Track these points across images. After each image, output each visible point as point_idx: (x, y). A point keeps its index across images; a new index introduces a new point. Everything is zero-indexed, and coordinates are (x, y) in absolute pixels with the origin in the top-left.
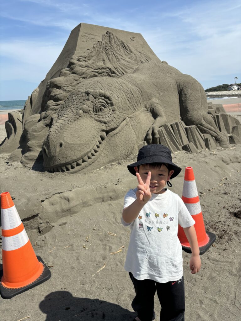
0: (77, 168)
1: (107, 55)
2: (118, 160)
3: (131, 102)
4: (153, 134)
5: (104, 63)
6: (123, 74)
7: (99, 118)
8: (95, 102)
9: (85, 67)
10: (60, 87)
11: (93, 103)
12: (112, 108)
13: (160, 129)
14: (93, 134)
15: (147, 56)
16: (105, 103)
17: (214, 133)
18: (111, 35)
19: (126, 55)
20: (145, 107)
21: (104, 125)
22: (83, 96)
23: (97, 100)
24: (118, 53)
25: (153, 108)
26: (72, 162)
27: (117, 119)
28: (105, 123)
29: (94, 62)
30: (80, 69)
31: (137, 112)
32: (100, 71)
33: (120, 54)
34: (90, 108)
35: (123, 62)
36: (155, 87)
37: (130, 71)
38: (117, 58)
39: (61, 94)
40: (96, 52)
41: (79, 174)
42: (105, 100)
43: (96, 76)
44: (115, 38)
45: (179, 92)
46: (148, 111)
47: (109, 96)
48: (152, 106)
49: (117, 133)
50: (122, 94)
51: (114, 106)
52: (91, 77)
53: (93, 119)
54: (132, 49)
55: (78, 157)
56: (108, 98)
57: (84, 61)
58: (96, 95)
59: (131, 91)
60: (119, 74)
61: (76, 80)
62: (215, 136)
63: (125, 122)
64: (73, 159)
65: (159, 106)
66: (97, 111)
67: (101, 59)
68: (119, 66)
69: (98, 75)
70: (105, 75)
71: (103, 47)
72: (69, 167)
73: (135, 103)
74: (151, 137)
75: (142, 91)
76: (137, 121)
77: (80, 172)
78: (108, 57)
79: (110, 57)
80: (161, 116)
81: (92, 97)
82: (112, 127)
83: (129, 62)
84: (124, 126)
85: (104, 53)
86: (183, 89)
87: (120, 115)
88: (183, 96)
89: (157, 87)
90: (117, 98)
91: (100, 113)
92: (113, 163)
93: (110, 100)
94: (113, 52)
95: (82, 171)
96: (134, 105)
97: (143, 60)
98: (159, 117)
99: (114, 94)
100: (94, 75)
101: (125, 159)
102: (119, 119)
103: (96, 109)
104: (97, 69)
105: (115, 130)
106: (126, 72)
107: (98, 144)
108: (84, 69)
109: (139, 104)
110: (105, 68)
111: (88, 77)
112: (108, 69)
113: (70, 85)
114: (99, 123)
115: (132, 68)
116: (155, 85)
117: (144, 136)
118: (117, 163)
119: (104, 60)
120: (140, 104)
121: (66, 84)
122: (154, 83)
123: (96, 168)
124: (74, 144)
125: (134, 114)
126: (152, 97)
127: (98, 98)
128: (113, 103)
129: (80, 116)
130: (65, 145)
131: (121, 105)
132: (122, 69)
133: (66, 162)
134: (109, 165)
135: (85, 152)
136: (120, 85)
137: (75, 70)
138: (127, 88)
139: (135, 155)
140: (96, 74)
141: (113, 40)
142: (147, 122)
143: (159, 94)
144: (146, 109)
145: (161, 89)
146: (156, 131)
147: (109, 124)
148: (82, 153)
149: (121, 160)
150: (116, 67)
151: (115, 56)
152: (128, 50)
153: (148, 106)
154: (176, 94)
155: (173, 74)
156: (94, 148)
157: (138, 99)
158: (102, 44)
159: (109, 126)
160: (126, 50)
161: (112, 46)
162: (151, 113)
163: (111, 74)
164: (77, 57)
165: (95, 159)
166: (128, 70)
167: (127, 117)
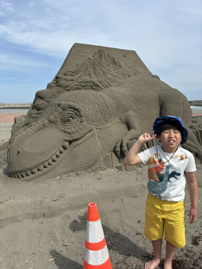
0: (31, 176)
1: (94, 70)
2: (77, 171)
3: (103, 114)
4: (121, 146)
5: (90, 77)
6: (107, 87)
7: (65, 128)
8: (64, 113)
9: (71, 80)
10: (43, 98)
11: (61, 114)
12: (80, 120)
13: (130, 141)
14: (53, 144)
15: (136, 70)
16: (74, 114)
17: (193, 148)
18: (102, 52)
19: (114, 70)
20: (120, 119)
21: (68, 135)
22: (56, 107)
23: (66, 112)
24: (106, 68)
25: (128, 121)
26: (26, 170)
27: (82, 130)
28: (69, 134)
29: (81, 76)
30: (64, 83)
31: (109, 124)
32: (84, 84)
33: (108, 69)
34: (57, 119)
35: (109, 76)
36: (134, 100)
37: (115, 85)
38: (104, 73)
39: (42, 105)
40: (85, 67)
41: (33, 183)
42: (74, 112)
43: (79, 89)
44: (106, 55)
45: (161, 105)
46: (122, 123)
47: (78, 108)
48: (127, 119)
49: (80, 144)
50: (95, 107)
51: (83, 118)
52: (75, 89)
53: (58, 129)
54: (122, 64)
55: (33, 165)
56: (77, 110)
57: (71, 75)
58: (65, 107)
59: (107, 104)
60: (102, 87)
61: (59, 92)
62: (195, 152)
63: (91, 133)
64: (27, 167)
65: (135, 118)
66: (65, 122)
67: (88, 73)
68: (104, 80)
69: (81, 88)
70: (89, 88)
71: (92, 63)
72: (24, 174)
73: (108, 116)
74: (118, 149)
75: (119, 104)
76: (106, 133)
77: (34, 180)
78: (95, 72)
79: (97, 72)
80: (134, 129)
81: (60, 109)
82: (75, 138)
83: (115, 76)
84: (89, 137)
85: (91, 69)
86: (165, 102)
87: (87, 127)
88: (163, 109)
89: (136, 100)
90: (87, 110)
91: (67, 124)
92: (71, 174)
93: (79, 112)
94: (101, 67)
95: (36, 179)
96: (106, 117)
97: (131, 74)
98: (132, 129)
99: (86, 107)
100: (78, 87)
101: (85, 170)
102: (84, 130)
103: (64, 120)
104: (81, 83)
105: (78, 141)
106: (110, 85)
107: (58, 153)
108: (68, 83)
109: (113, 116)
110: (89, 82)
111: (72, 89)
112: (91, 83)
113: (53, 96)
114: (63, 133)
115: (117, 82)
116: (134, 98)
117: (113, 147)
118: (75, 174)
119: (90, 75)
120: (115, 116)
121: (49, 95)
122: (134, 96)
123: (51, 178)
124: (30, 153)
125: (104, 125)
126: (128, 110)
127: (66, 110)
128: (81, 115)
129: (45, 126)
130: (22, 153)
131: (91, 116)
132: (107, 82)
133: (21, 169)
134: (65, 175)
135: (40, 161)
136: (96, 97)
137: (59, 83)
138: (103, 101)
139: (98, 166)
140: (80, 87)
141: (103, 57)
142: (119, 134)
143: (137, 107)
144: (121, 121)
145: (140, 102)
146: (124, 144)
147: (73, 135)
148: (38, 162)
149: (80, 171)
150: (101, 81)
151: (102, 71)
152: (118, 65)
153: (123, 118)
154: (157, 107)
155: (158, 87)
156: (52, 158)
157: (112, 111)
158: (91, 60)
159: (72, 137)
160: (115, 65)
161: (101, 62)
162: (126, 125)
163: (94, 87)
164: (64, 71)
165: (51, 169)
166: (113, 84)
167: (95, 129)
